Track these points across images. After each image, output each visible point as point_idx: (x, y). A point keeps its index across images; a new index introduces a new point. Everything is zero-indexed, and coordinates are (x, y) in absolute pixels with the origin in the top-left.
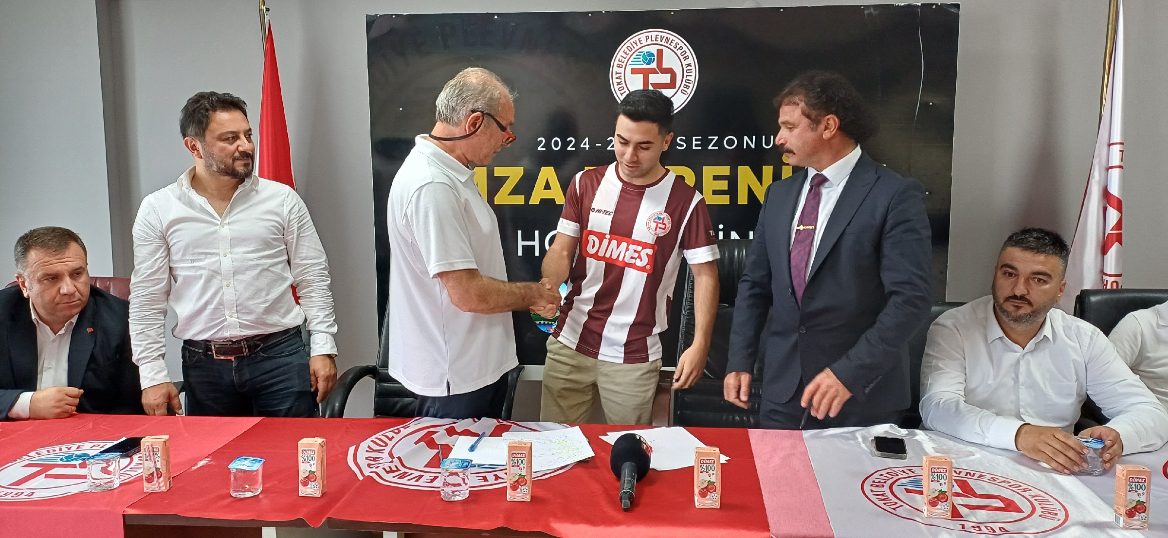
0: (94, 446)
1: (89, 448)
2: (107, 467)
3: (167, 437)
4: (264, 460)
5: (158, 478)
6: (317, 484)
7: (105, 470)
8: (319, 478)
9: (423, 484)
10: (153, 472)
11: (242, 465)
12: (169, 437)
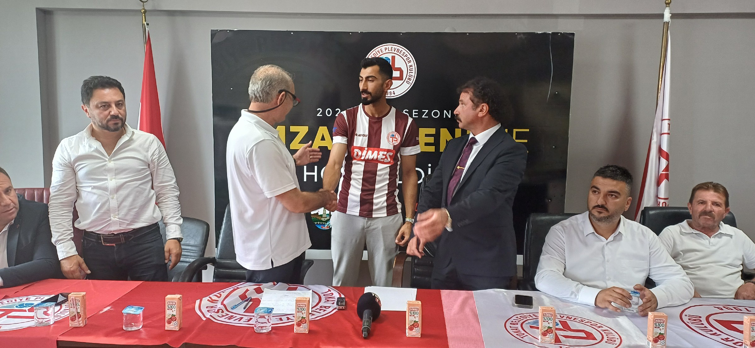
0: (37, 298)
1: (34, 300)
2: (47, 311)
3: (84, 293)
4: (144, 308)
5: (79, 318)
6: (176, 322)
7: (45, 313)
8: (177, 319)
9: (243, 323)
10: (75, 315)
11: (130, 310)
12: (86, 293)
